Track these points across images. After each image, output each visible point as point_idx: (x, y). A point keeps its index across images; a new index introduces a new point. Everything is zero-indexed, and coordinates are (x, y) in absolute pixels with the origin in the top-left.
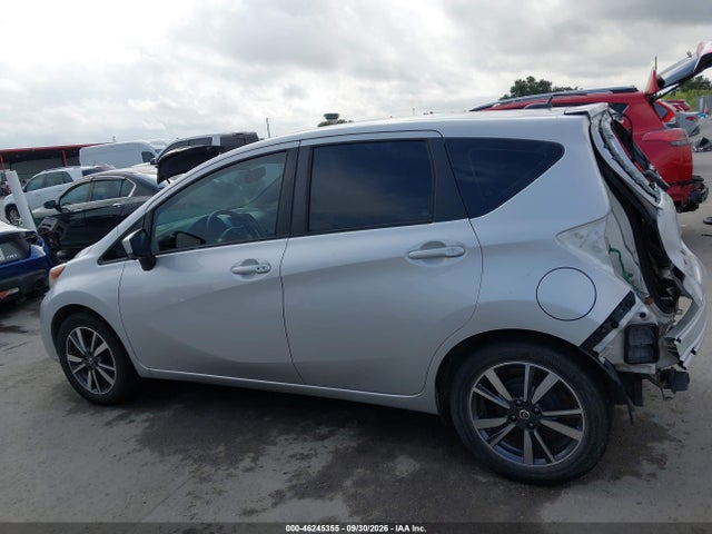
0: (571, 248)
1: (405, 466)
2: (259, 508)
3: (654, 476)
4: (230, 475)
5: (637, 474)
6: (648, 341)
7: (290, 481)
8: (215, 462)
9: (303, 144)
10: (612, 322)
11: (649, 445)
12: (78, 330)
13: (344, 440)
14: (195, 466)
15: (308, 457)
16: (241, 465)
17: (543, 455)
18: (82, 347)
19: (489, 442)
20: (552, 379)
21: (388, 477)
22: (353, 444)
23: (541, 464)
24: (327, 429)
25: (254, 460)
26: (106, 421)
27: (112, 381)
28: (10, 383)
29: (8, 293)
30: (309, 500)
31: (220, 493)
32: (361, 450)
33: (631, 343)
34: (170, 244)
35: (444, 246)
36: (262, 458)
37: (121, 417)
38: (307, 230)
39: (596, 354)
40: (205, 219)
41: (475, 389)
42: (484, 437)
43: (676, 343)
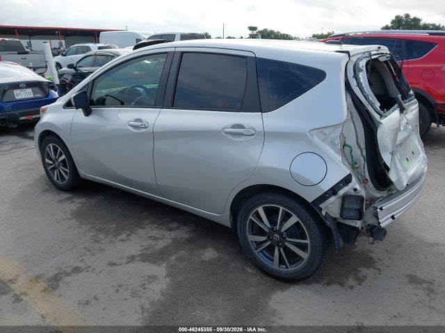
0: (317, 140)
1: (209, 254)
2: (118, 263)
3: (352, 287)
4: (112, 242)
5: (342, 285)
6: (357, 207)
7: (142, 251)
8: (107, 233)
9: (177, 50)
10: (333, 191)
11: (359, 269)
12: (51, 145)
13: (182, 233)
14: (96, 233)
15: (158, 239)
16: (120, 237)
17: (285, 264)
18: (52, 154)
19: (256, 249)
20: (294, 219)
21: (196, 259)
22: (187, 236)
23: (283, 269)
24: (176, 225)
25: (129, 235)
26: (60, 199)
27: (67, 178)
28: (20, 169)
29: (34, 117)
30: (147, 263)
31: (102, 250)
32: (189, 241)
33: (346, 206)
34: (102, 102)
35: (244, 128)
36: (133, 235)
37: (69, 199)
38: (172, 106)
39: (321, 209)
40: (126, 89)
41: (251, 217)
42: (253, 246)
43: (379, 210)
